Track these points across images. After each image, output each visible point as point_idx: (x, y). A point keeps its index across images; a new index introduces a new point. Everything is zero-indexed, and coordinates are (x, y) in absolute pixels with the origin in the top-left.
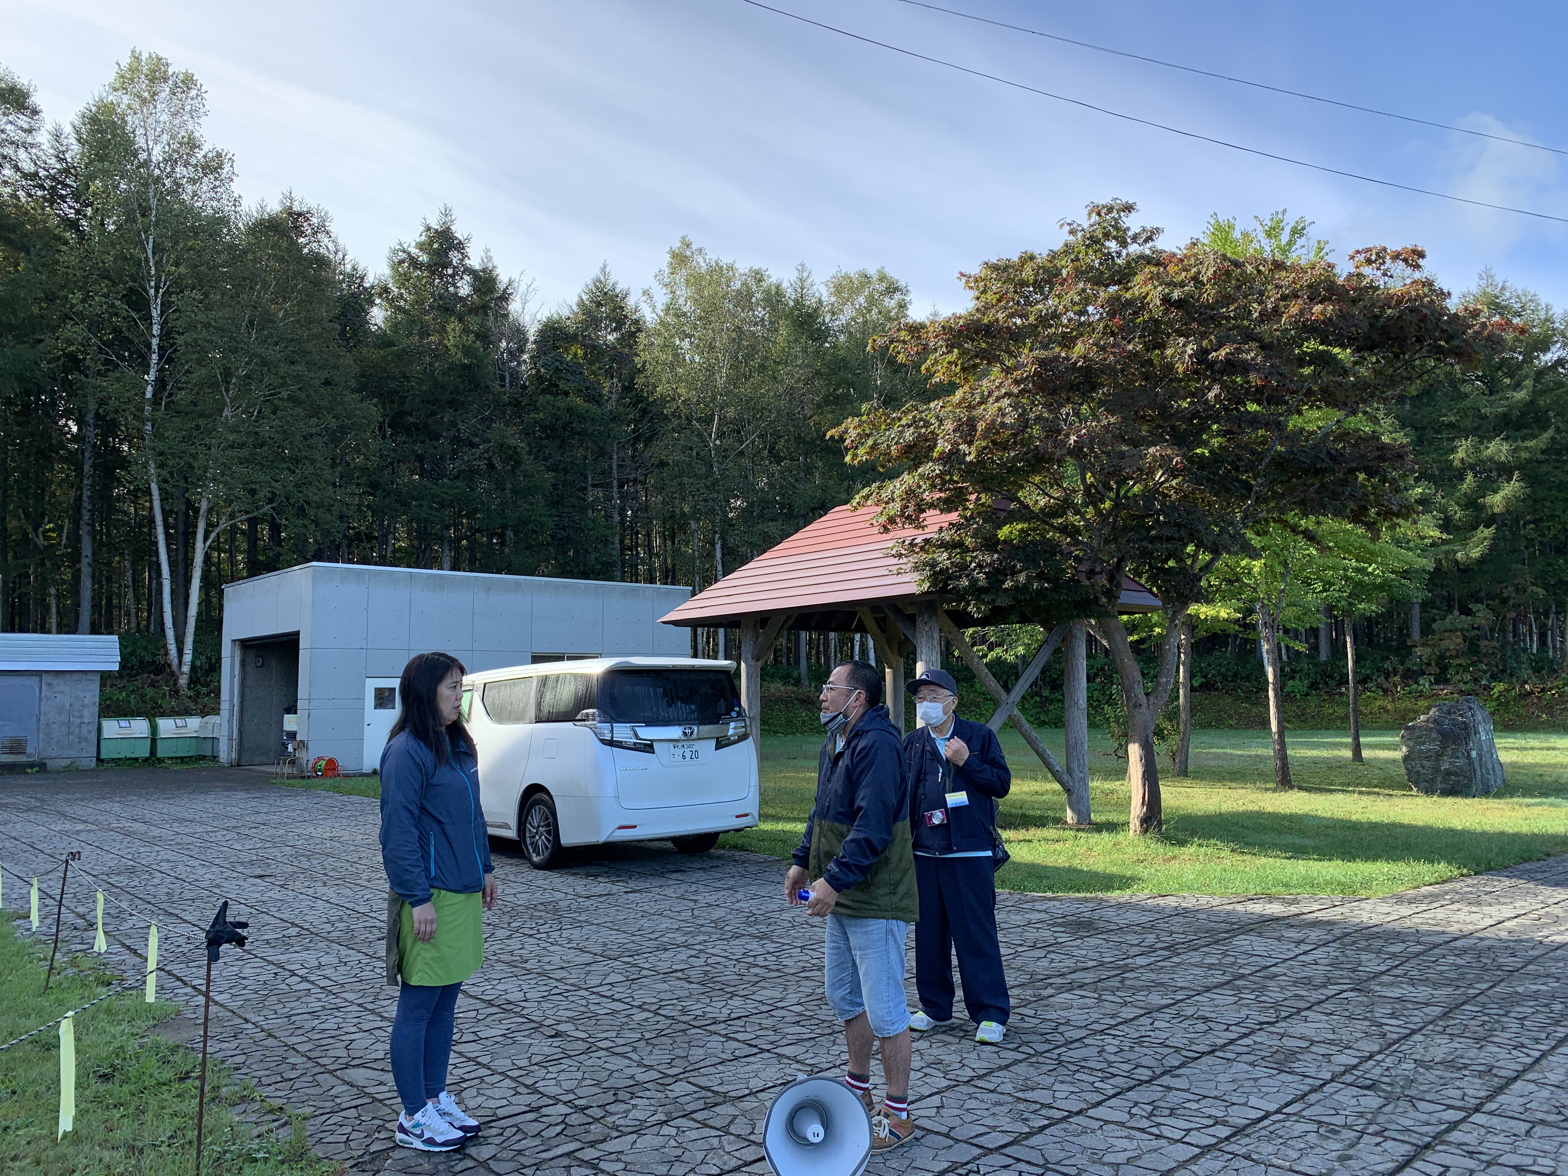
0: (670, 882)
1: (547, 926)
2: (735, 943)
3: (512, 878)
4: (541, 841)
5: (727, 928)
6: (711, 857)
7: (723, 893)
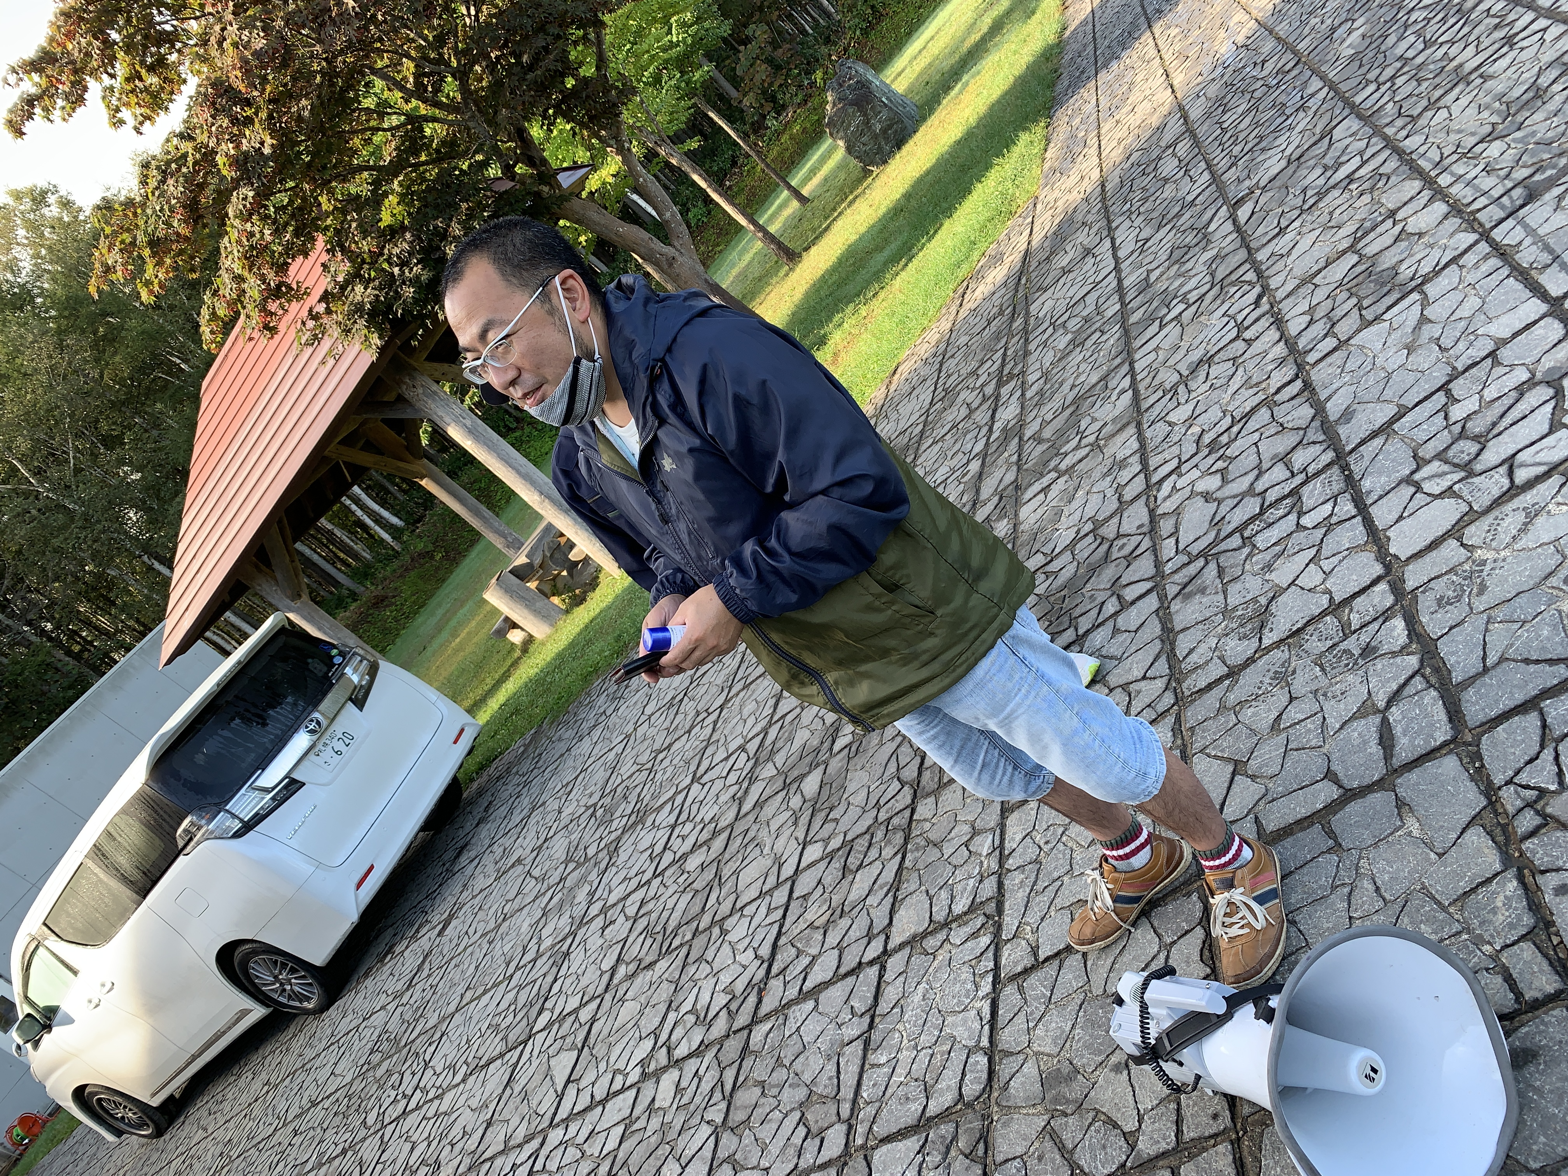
0: (469, 871)
1: (407, 1076)
2: (623, 856)
3: (309, 1053)
4: (296, 984)
5: (591, 851)
6: (472, 802)
7: (533, 821)
